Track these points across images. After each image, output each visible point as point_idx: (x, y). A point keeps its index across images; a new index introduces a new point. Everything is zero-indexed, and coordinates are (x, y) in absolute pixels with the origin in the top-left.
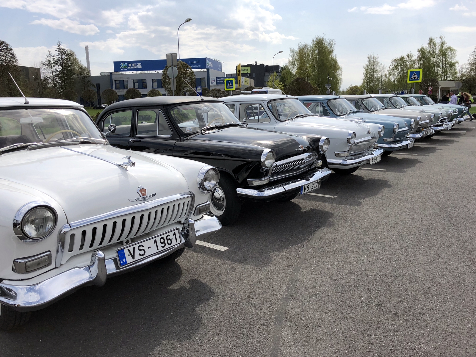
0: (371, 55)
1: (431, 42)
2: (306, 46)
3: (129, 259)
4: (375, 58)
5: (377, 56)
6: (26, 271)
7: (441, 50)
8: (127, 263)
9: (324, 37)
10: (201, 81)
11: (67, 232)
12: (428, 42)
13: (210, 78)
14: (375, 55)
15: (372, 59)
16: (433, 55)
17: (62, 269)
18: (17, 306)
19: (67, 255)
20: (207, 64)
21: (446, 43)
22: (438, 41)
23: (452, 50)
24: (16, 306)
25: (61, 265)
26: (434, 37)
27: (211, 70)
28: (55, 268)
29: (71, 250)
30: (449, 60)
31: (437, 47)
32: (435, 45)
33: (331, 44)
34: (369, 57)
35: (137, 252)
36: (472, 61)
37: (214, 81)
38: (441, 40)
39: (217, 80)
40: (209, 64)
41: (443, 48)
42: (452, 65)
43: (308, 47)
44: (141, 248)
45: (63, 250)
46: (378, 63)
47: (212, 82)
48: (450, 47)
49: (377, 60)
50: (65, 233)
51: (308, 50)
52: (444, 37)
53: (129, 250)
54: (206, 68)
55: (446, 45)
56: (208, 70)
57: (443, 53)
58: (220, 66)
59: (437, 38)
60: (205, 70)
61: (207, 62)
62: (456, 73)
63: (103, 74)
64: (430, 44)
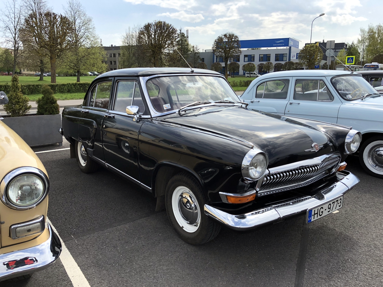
10: (283, 56)
13: (291, 54)
20: (289, 43)
27: (292, 48)
37: (295, 56)
39: (297, 56)
40: (291, 43)
47: (292, 57)
54: (288, 46)
56: (290, 47)
58: (298, 44)
60: (288, 47)
61: (290, 41)
63: (207, 51)
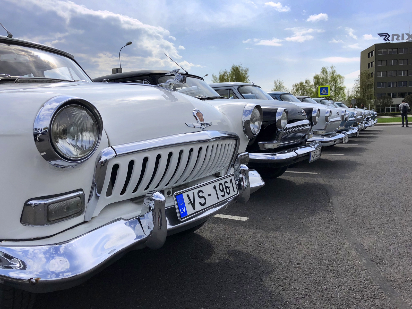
0: (278, 81)
1: (324, 71)
2: (226, 73)
3: (190, 210)
4: (280, 83)
5: (282, 82)
6: (49, 221)
7: (332, 77)
8: (188, 214)
9: (241, 66)
11: (110, 160)
12: (322, 71)
14: (280, 81)
15: (278, 84)
16: (326, 81)
17: (95, 224)
18: (34, 281)
19: (104, 200)
21: (336, 72)
22: (329, 70)
23: (341, 77)
24: (32, 282)
25: (93, 218)
26: (326, 67)
28: (84, 222)
29: (109, 193)
30: (339, 85)
31: (328, 75)
32: (326, 73)
33: (246, 71)
34: (275, 83)
35: (198, 200)
36: (358, 85)
38: (332, 69)
41: (333, 75)
42: (341, 89)
43: (228, 73)
44: (201, 194)
45: (99, 195)
46: (283, 87)
48: (339, 75)
49: (282, 85)
50: (107, 161)
51: (227, 75)
52: (334, 67)
53: (188, 195)
55: (335, 73)
57: (334, 80)
59: (328, 67)
62: (345, 95)
64: (323, 72)
